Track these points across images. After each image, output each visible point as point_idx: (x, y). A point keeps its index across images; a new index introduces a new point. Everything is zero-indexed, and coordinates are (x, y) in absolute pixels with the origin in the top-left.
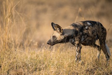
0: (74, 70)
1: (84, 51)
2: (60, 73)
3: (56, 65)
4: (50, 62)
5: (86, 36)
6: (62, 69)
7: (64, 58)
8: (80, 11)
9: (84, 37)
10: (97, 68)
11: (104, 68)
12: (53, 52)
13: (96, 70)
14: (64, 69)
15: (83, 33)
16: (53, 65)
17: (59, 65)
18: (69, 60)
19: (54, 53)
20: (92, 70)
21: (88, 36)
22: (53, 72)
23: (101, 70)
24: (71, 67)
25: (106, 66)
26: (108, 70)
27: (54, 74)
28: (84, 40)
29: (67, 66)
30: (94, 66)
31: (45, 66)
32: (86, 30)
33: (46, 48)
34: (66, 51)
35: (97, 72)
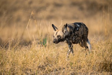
0: (27, 66)
1: (36, 50)
2: (15, 69)
3: (12, 62)
4: (6, 59)
5: (77, 36)
6: (17, 66)
7: (18, 56)
8: (32, 14)
9: (75, 37)
10: (48, 64)
11: (53, 65)
12: (8, 51)
13: (47, 66)
14: (18, 66)
15: (75, 34)
16: (8, 62)
17: (14, 63)
18: (23, 58)
19: (10, 51)
20: (43, 66)
21: (78, 36)
22: (9, 69)
23: (51, 67)
24: (25, 64)
25: (55, 63)
26: (57, 66)
27: (9, 70)
28: (75, 39)
29: (21, 63)
30: (45, 63)
31: (2, 63)
32: (77, 31)
33: (2, 48)
34: (20, 50)
35: (48, 68)
